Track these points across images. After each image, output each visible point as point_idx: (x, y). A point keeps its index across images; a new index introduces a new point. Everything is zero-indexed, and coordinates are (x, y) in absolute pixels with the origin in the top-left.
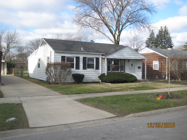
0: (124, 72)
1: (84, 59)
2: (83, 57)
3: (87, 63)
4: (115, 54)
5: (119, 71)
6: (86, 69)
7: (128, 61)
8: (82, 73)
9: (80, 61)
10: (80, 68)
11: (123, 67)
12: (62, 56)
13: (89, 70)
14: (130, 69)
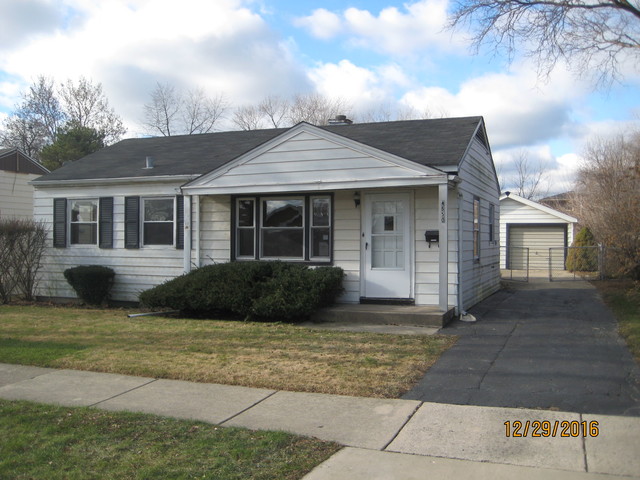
0: (331, 263)
1: (131, 203)
2: (127, 198)
3: (143, 221)
5: (301, 255)
6: (137, 247)
7: (354, 203)
8: (122, 262)
9: (115, 216)
10: (114, 242)
11: (325, 237)
12: (56, 200)
13: (152, 250)
14: (370, 243)
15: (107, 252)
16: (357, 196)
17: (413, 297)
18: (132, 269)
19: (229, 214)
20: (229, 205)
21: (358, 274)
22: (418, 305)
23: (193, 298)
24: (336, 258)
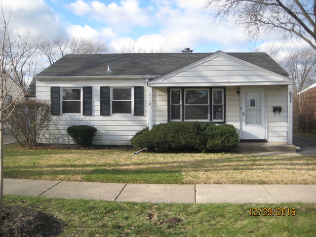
0: (224, 122)
1: (104, 91)
2: (101, 88)
4: (178, 75)
5: (207, 118)
7: (236, 93)
8: (99, 123)
9: (93, 97)
10: (93, 112)
11: (220, 109)
12: (52, 88)
13: (117, 116)
14: (245, 112)
15: (88, 118)
16: (238, 90)
17: (266, 138)
18: (105, 127)
19: (167, 97)
20: (167, 92)
21: (239, 128)
22: (269, 142)
23: (173, 142)
24: (227, 120)
